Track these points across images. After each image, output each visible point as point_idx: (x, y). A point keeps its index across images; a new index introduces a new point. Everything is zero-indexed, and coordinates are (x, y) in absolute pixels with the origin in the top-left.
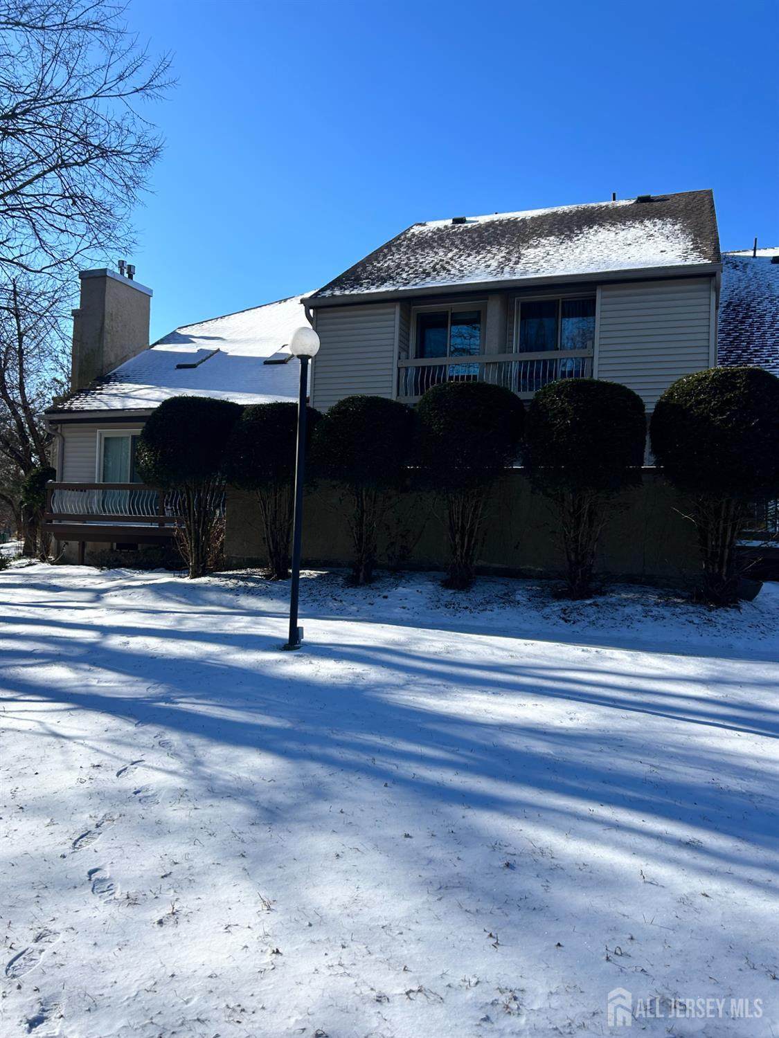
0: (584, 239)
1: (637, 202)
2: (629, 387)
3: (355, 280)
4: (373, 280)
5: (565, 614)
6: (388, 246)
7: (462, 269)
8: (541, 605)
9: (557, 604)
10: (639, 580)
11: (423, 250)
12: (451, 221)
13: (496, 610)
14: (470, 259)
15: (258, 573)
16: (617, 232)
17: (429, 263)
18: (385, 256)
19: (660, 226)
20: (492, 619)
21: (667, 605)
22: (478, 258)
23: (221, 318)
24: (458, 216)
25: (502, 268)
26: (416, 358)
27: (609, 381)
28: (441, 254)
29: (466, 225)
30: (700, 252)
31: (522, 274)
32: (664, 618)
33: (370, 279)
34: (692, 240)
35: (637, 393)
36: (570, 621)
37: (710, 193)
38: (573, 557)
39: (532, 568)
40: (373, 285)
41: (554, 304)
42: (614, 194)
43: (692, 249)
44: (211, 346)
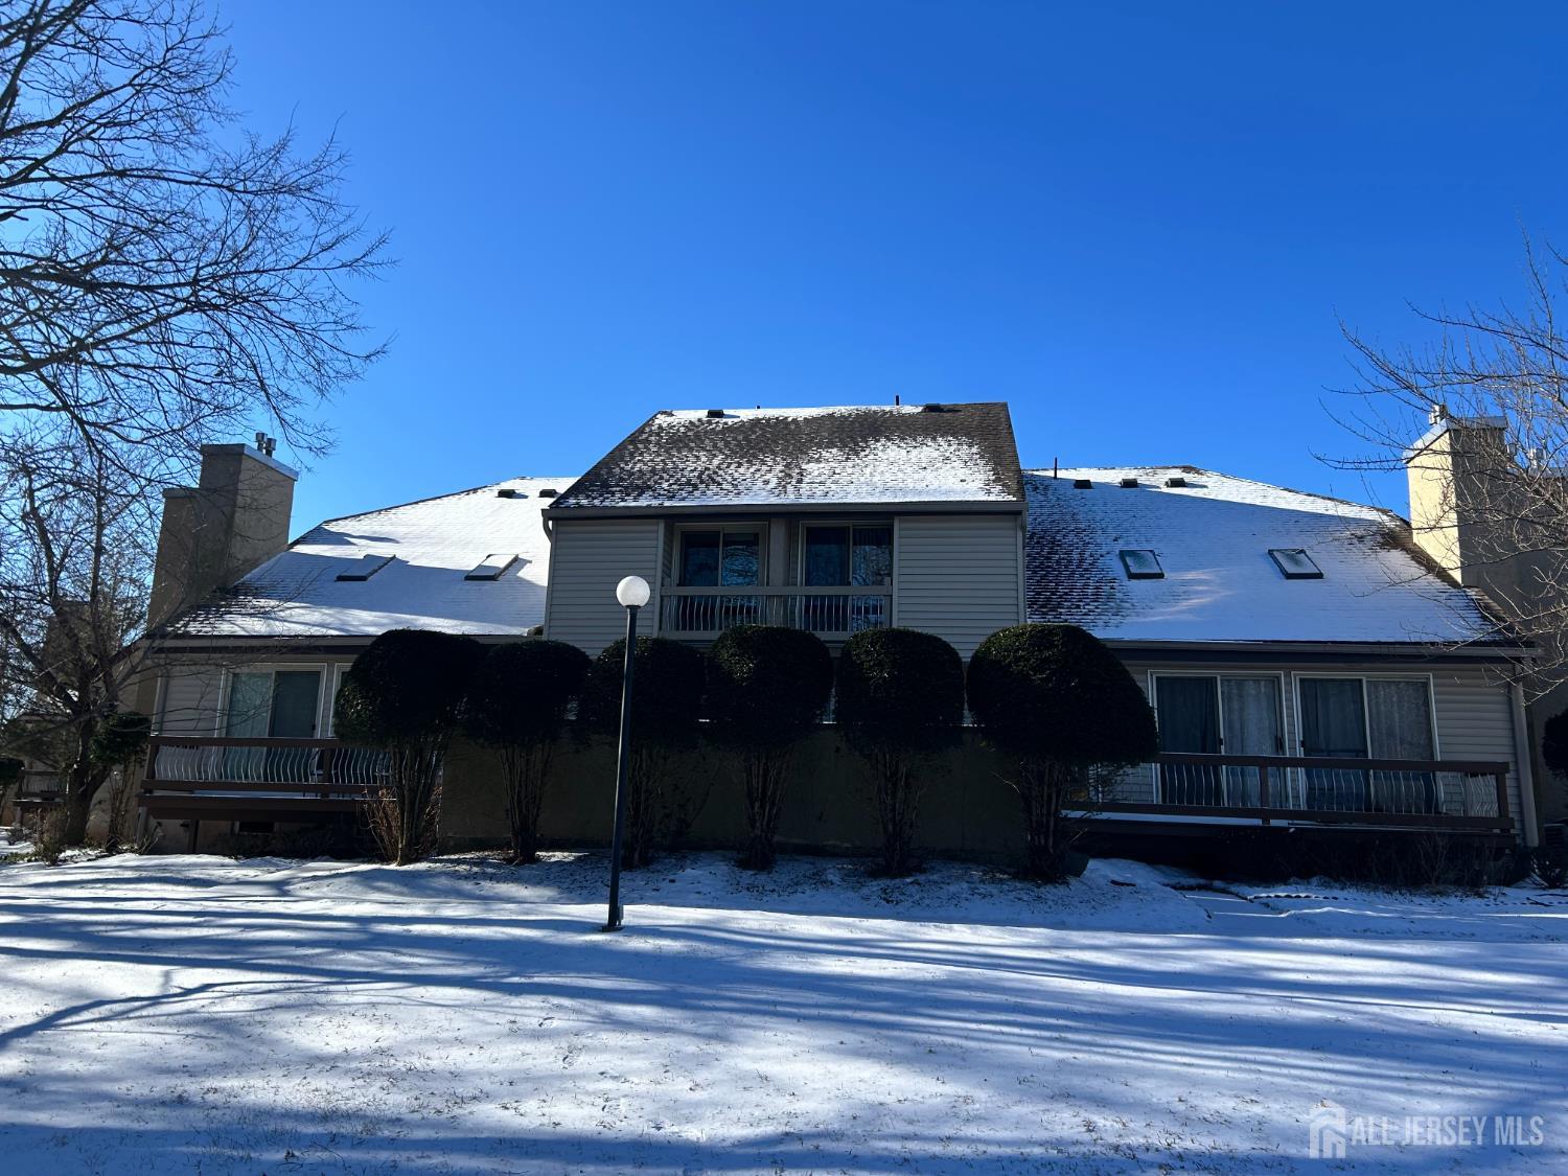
0: (872, 457)
1: (924, 410)
2: (944, 638)
3: (602, 486)
4: (626, 488)
5: (886, 894)
6: (633, 439)
7: (735, 483)
8: (859, 885)
9: (875, 883)
10: (961, 856)
11: (680, 452)
12: (705, 412)
13: (808, 892)
14: (741, 470)
15: (493, 857)
16: (909, 449)
17: (692, 471)
18: (632, 455)
19: (955, 446)
20: (805, 903)
21: (993, 881)
22: (752, 470)
23: (386, 510)
24: (716, 408)
25: (784, 487)
26: (678, 585)
27: (925, 631)
28: (704, 459)
29: (724, 420)
30: (1002, 485)
31: (809, 497)
32: (992, 896)
33: (621, 486)
34: (993, 469)
35: (953, 645)
36: (892, 901)
37: (1005, 405)
38: (890, 827)
39: (838, 843)
40: (628, 495)
41: (845, 530)
42: (897, 397)
43: (994, 481)
44: (383, 550)
